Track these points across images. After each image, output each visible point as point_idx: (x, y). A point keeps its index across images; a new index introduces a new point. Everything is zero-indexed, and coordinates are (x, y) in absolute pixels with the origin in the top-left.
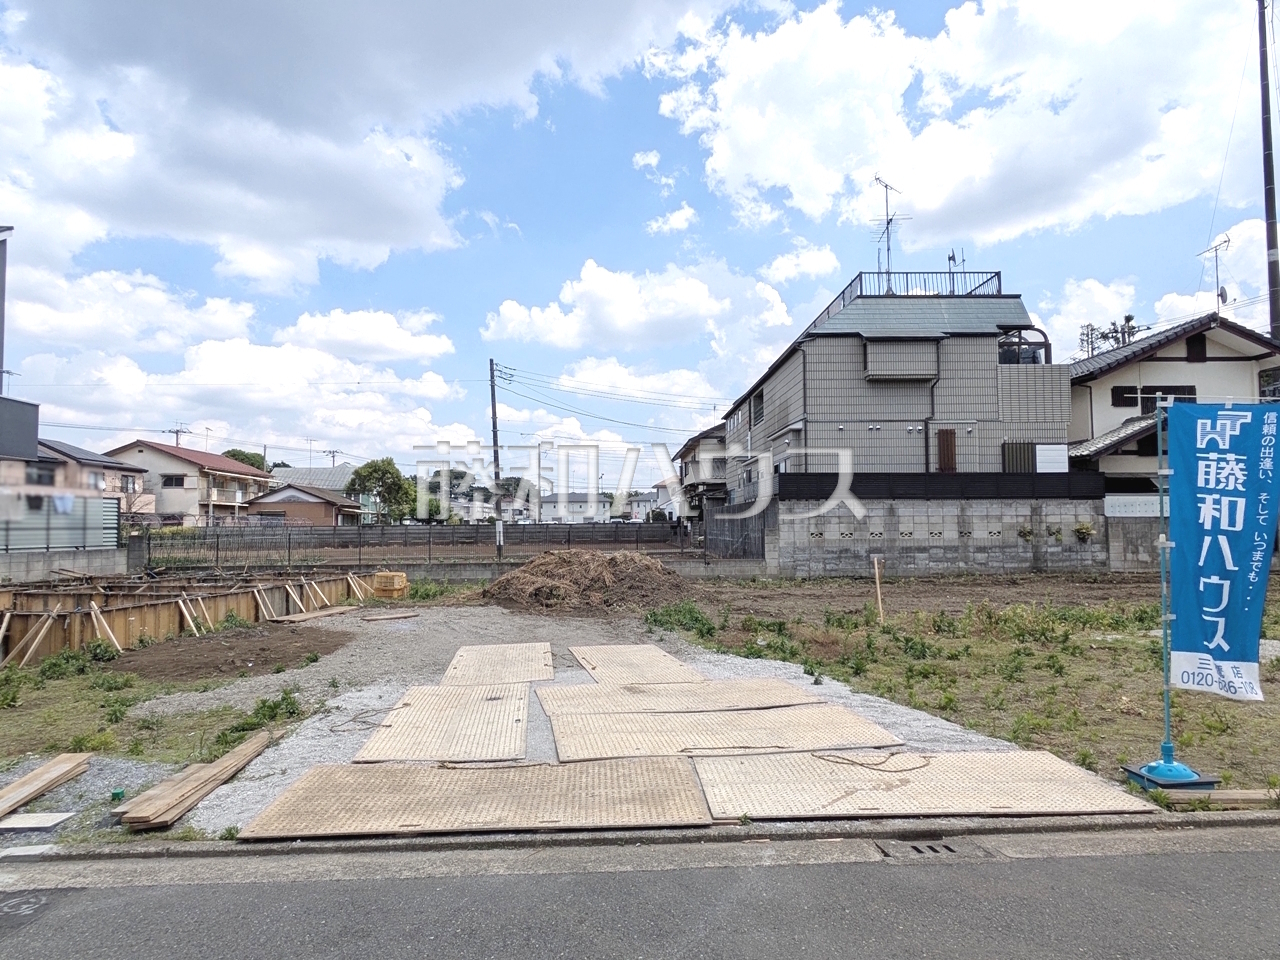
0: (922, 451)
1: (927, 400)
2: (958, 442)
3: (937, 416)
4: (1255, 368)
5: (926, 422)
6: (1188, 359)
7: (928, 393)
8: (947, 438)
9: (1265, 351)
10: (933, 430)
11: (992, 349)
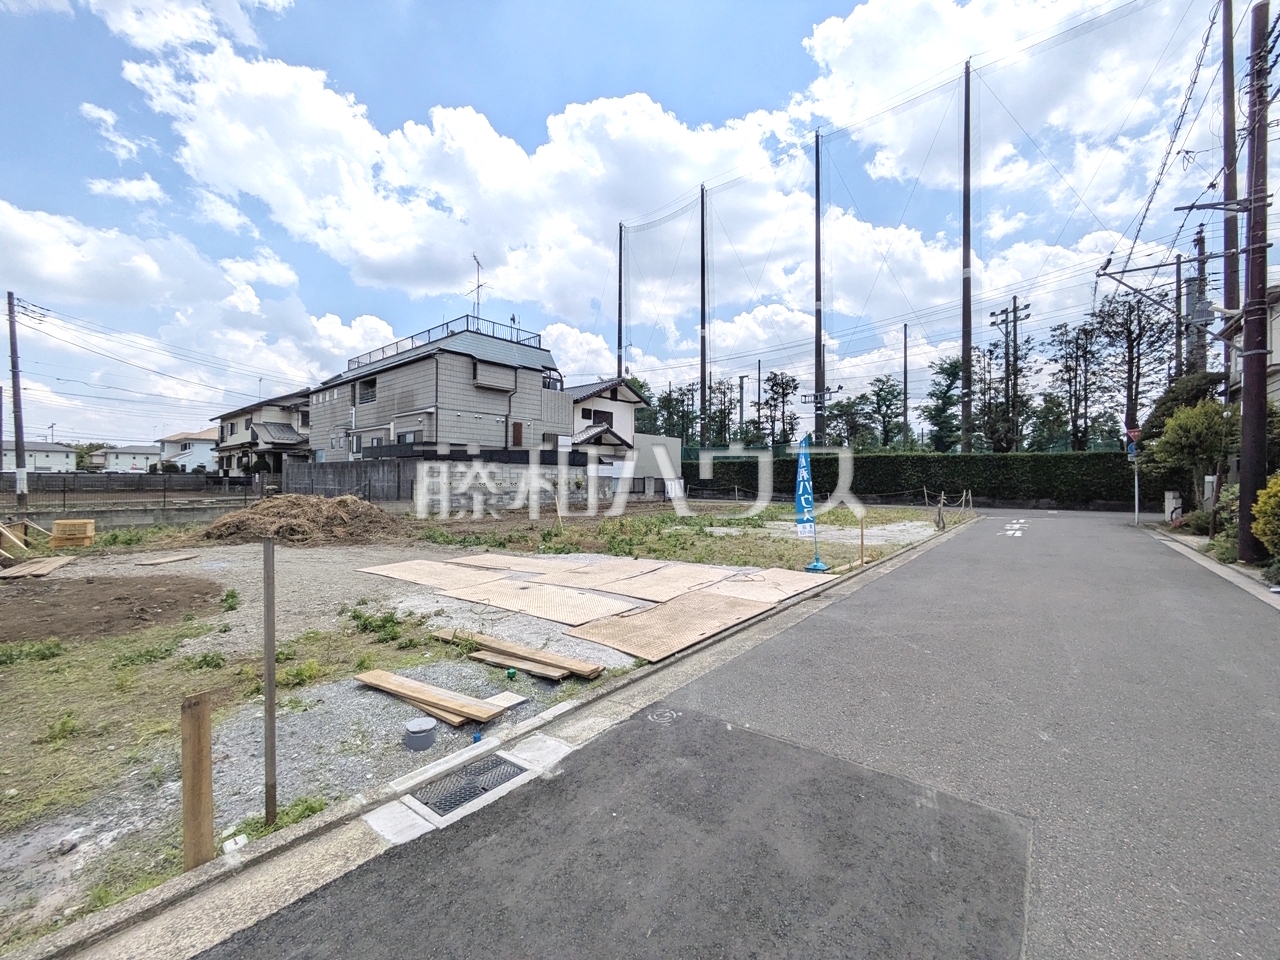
0: (504, 434)
1: (507, 403)
2: (524, 430)
3: (512, 414)
4: (633, 407)
5: (507, 417)
6: (611, 399)
7: (507, 399)
8: (518, 427)
9: (638, 400)
10: (510, 423)
11: (538, 378)
